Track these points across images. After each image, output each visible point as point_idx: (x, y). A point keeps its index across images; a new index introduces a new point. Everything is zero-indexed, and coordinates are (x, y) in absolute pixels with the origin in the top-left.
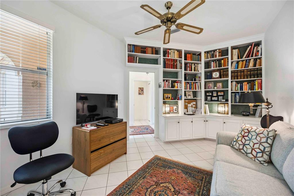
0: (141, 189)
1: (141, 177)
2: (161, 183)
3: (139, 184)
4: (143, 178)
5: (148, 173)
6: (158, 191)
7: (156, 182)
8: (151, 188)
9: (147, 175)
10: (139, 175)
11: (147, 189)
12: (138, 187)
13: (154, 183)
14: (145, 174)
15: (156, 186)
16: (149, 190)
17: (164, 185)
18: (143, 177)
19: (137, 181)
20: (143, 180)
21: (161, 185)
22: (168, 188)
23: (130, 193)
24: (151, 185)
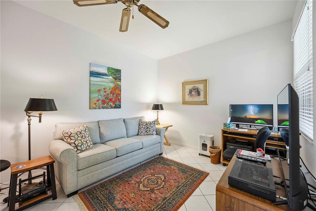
0: (168, 188)
1: (169, 200)
2: (148, 191)
3: (171, 192)
4: (166, 198)
5: (158, 206)
6: (154, 185)
7: (152, 193)
8: (159, 188)
9: (160, 202)
10: (170, 203)
11: (163, 187)
12: (171, 189)
13: (155, 191)
14: (163, 203)
15: (154, 189)
16: (161, 186)
17: (146, 189)
18: (166, 200)
19: (173, 196)
20: (166, 196)
21: (149, 189)
22: (144, 186)
23: (178, 186)
24: (158, 191)
